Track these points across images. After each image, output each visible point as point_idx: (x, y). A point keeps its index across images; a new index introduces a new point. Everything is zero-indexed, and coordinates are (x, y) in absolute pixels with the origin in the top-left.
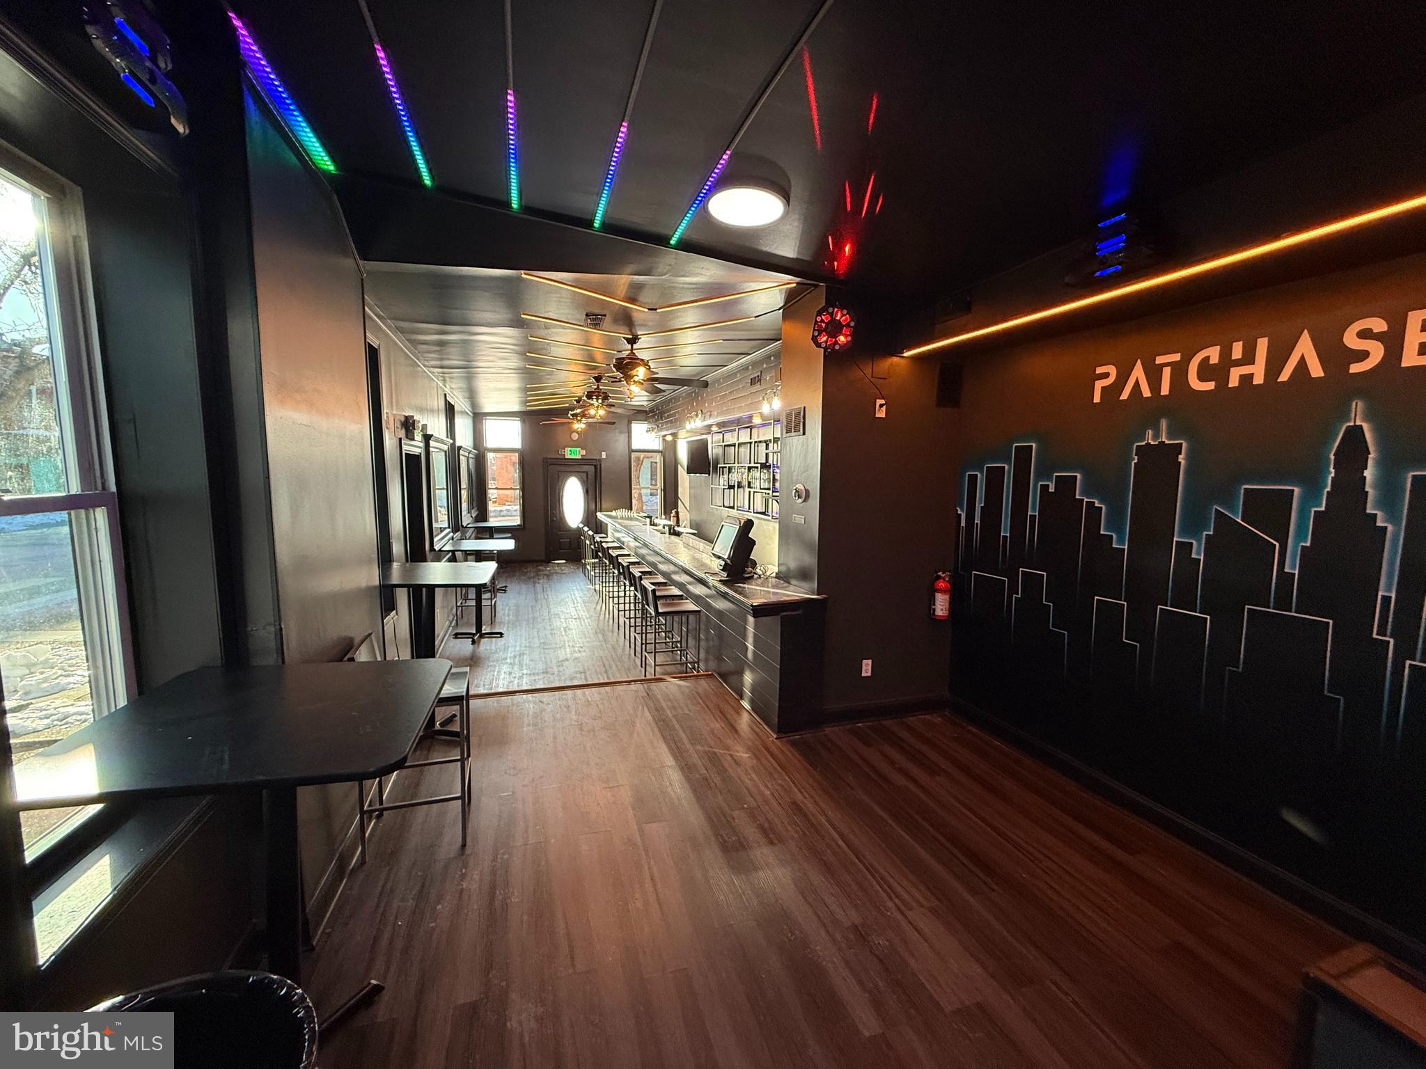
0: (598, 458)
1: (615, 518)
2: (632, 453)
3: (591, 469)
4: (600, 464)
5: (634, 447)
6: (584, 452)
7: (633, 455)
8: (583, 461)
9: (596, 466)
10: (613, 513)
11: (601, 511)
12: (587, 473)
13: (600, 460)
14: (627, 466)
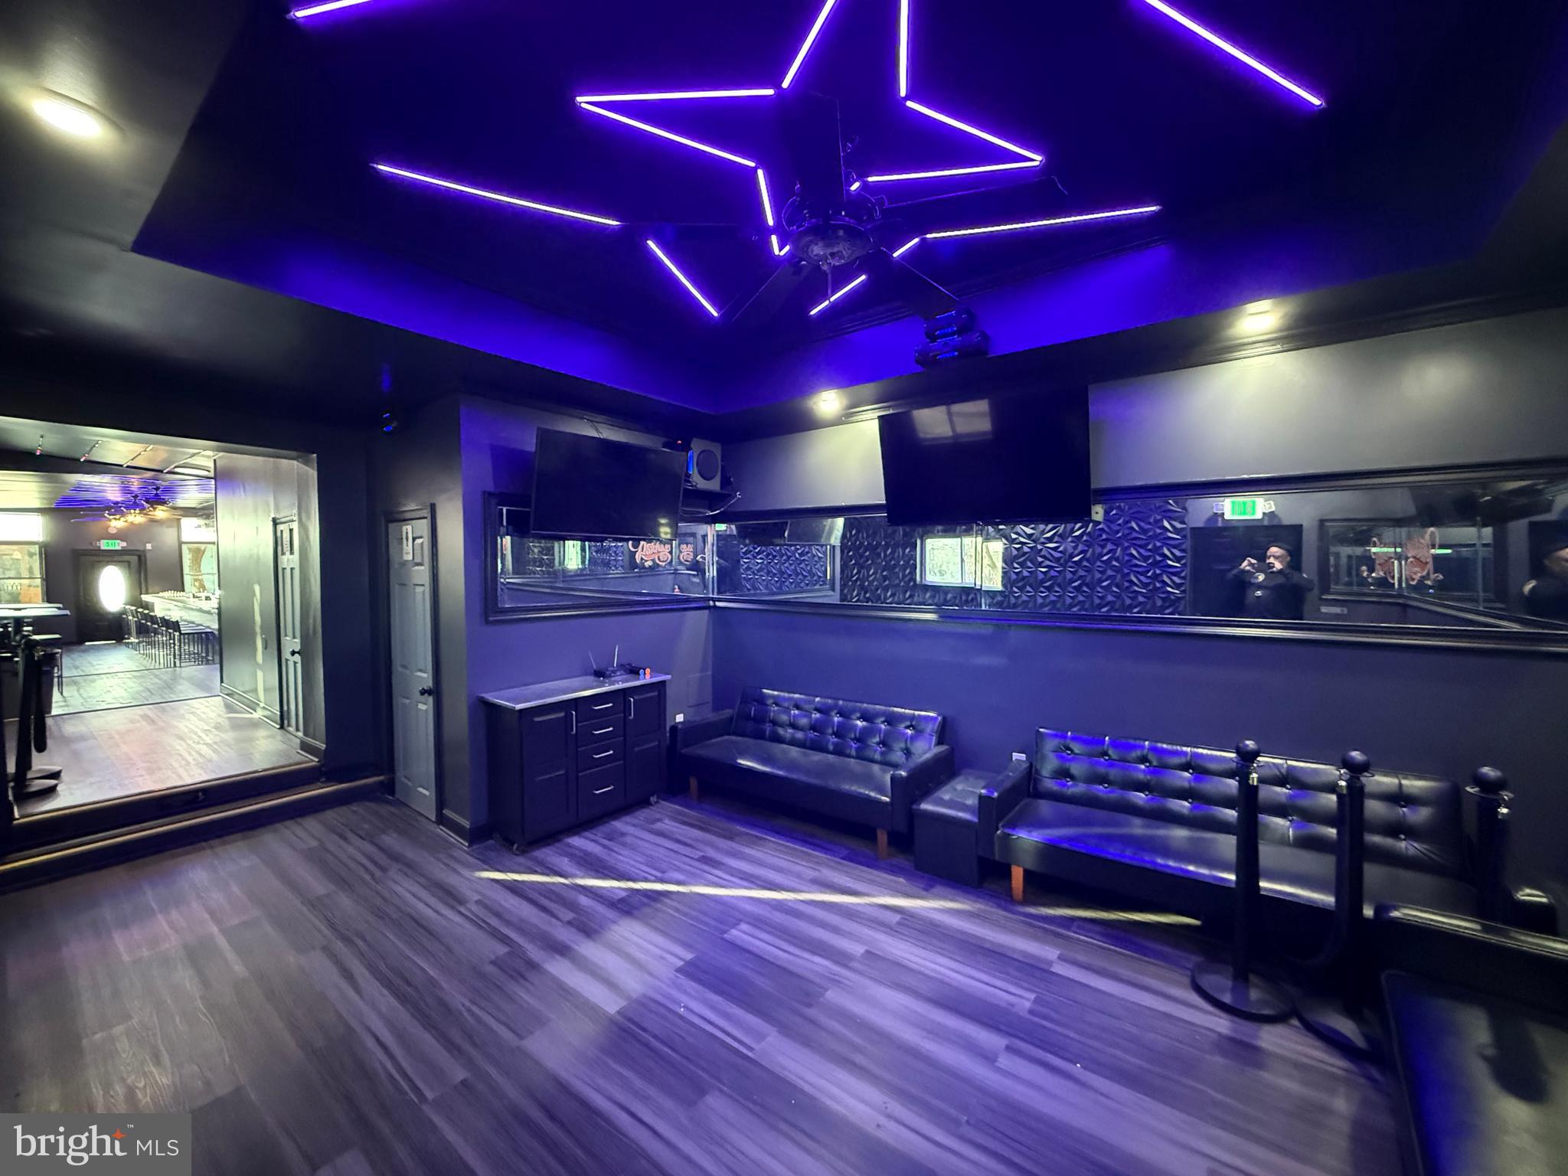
0: (141, 548)
1: (162, 597)
2: (183, 545)
3: (134, 559)
4: (145, 556)
5: (184, 539)
6: (124, 544)
7: (184, 547)
8: (123, 552)
9: (140, 557)
10: (161, 594)
11: (147, 593)
12: (129, 563)
13: (144, 551)
14: (178, 559)
